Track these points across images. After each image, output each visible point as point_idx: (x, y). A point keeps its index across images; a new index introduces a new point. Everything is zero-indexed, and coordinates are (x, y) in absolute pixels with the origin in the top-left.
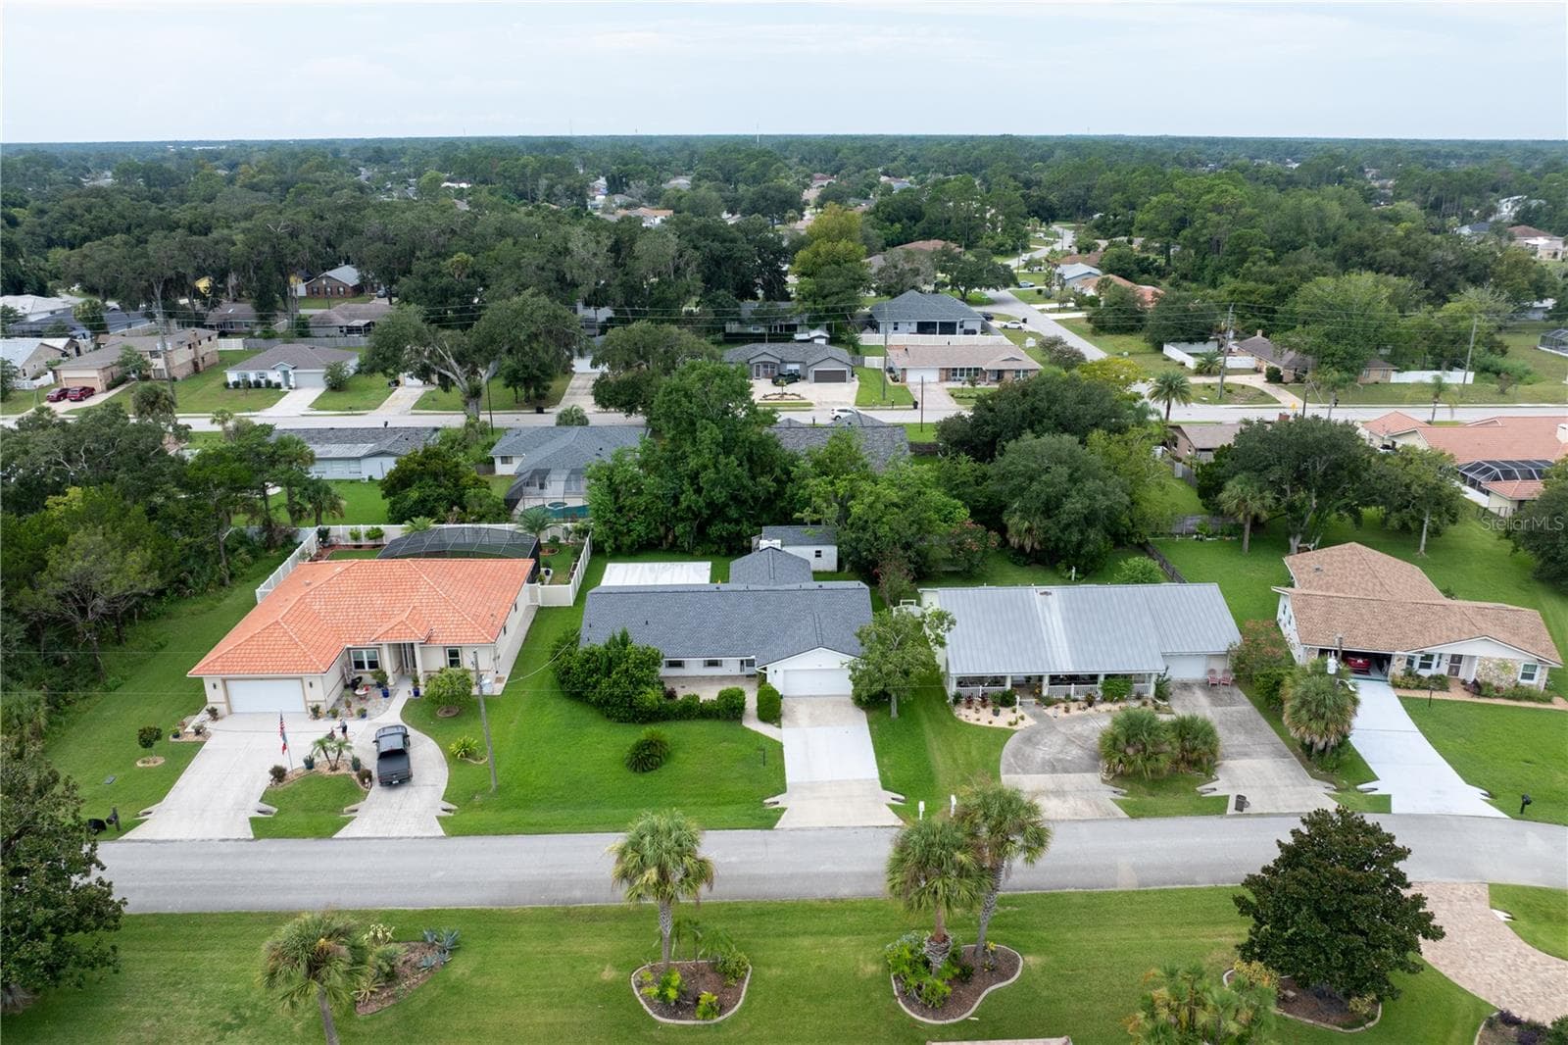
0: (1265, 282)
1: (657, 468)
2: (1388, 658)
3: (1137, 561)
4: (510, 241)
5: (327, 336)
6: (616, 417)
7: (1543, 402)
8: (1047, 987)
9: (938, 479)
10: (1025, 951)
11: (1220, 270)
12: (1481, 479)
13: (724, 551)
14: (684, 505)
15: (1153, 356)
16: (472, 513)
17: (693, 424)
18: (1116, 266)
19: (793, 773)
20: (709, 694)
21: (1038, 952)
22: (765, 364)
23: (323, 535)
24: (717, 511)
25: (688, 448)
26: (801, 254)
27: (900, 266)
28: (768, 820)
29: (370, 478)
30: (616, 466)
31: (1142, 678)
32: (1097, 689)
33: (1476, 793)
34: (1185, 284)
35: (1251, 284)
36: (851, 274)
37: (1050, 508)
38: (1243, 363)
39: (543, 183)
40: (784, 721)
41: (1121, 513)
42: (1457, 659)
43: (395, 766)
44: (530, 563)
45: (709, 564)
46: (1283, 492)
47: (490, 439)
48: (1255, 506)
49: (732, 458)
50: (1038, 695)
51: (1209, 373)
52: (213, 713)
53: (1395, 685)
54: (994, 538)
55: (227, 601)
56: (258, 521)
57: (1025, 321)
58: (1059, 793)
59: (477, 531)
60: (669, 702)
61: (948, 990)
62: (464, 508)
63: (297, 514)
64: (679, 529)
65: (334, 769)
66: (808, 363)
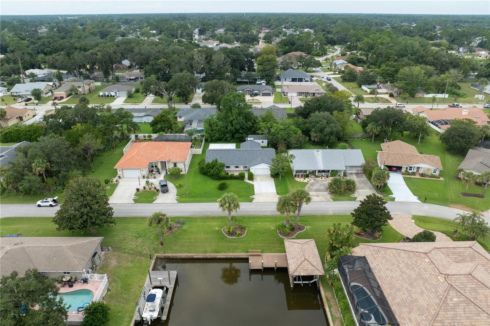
0: (392, 67)
1: (221, 120)
2: (401, 167)
3: (342, 144)
4: (176, 55)
5: (124, 82)
6: (208, 106)
7: (467, 103)
8: (311, 232)
9: (294, 123)
10: (306, 225)
11: (382, 62)
12: (439, 124)
13: (238, 141)
14: (229, 129)
15: (359, 89)
16: (174, 131)
17: (231, 108)
18: (351, 61)
19: (256, 190)
20: (236, 174)
21: (309, 226)
22: (248, 91)
23: (136, 136)
24: (237, 131)
25: (230, 114)
26: (259, 58)
27: (287, 61)
28: (251, 200)
29: (145, 122)
30: (211, 119)
31: (340, 171)
32: (329, 174)
33: (416, 197)
34: (372, 66)
35: (388, 68)
36: (273, 65)
37: (321, 131)
38: (383, 91)
39: (179, 32)
40: (254, 180)
41: (340, 132)
42: (418, 168)
43: (164, 189)
44: (191, 143)
45: (235, 144)
46: (382, 127)
47: (176, 111)
48: (375, 131)
49: (241, 117)
50: (315, 175)
51: (373, 94)
52: (119, 177)
53: (403, 174)
54: (307, 138)
55: (115, 152)
56: (120, 132)
57: (323, 78)
58: (318, 196)
59: (175, 136)
60: (227, 175)
61: (289, 231)
62: (172, 130)
63: (129, 131)
64: (227, 135)
65: (150, 189)
66: (260, 91)
